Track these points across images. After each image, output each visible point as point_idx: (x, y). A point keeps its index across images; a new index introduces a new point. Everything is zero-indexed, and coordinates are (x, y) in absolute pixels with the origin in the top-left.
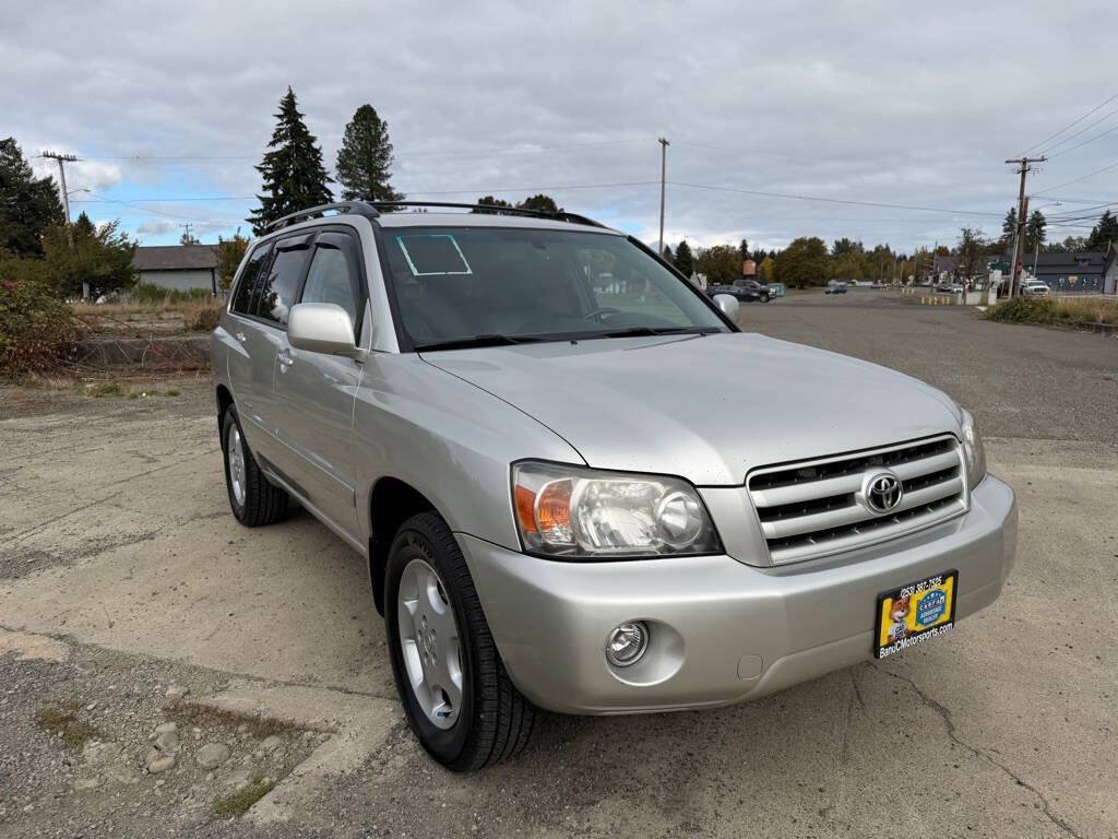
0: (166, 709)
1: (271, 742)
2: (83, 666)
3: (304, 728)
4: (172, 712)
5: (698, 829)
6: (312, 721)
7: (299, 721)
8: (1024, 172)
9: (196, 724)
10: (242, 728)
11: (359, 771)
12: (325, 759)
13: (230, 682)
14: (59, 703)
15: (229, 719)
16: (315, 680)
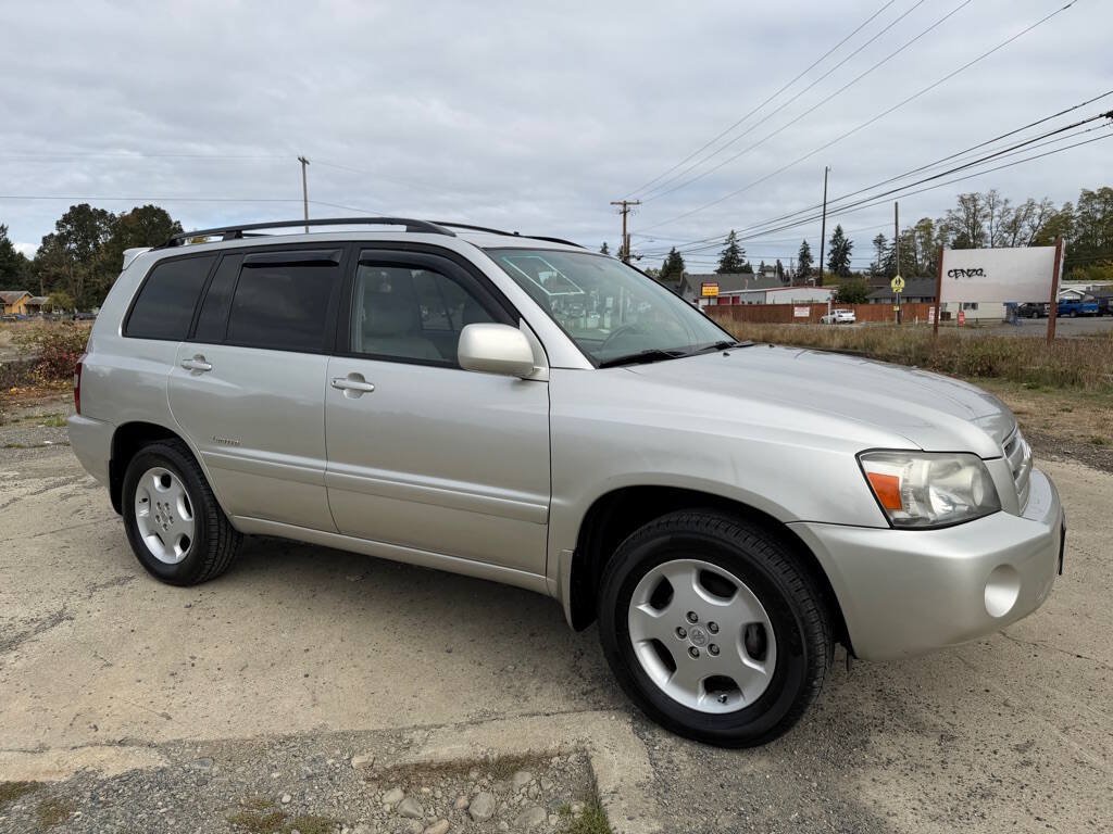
0: (368, 780)
1: (523, 778)
2: (203, 764)
3: (547, 756)
4: (381, 780)
5: (953, 738)
6: (552, 747)
7: (537, 749)
8: (625, 213)
9: (420, 785)
10: (474, 775)
11: (660, 773)
12: (616, 773)
13: (407, 737)
14: (241, 805)
15: (450, 770)
16: (496, 714)
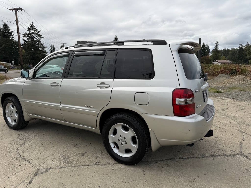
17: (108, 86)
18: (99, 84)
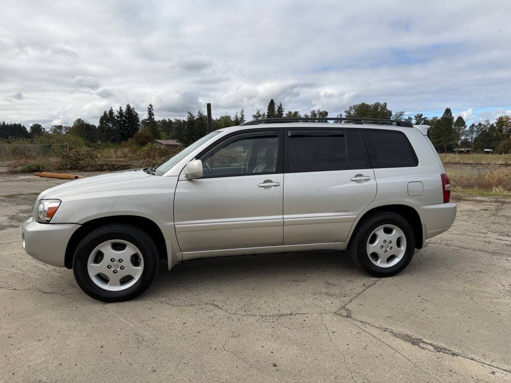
17: (368, 178)
18: (354, 176)
